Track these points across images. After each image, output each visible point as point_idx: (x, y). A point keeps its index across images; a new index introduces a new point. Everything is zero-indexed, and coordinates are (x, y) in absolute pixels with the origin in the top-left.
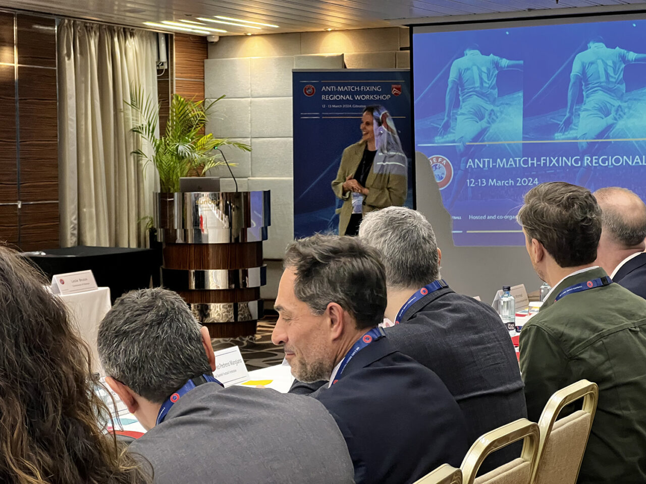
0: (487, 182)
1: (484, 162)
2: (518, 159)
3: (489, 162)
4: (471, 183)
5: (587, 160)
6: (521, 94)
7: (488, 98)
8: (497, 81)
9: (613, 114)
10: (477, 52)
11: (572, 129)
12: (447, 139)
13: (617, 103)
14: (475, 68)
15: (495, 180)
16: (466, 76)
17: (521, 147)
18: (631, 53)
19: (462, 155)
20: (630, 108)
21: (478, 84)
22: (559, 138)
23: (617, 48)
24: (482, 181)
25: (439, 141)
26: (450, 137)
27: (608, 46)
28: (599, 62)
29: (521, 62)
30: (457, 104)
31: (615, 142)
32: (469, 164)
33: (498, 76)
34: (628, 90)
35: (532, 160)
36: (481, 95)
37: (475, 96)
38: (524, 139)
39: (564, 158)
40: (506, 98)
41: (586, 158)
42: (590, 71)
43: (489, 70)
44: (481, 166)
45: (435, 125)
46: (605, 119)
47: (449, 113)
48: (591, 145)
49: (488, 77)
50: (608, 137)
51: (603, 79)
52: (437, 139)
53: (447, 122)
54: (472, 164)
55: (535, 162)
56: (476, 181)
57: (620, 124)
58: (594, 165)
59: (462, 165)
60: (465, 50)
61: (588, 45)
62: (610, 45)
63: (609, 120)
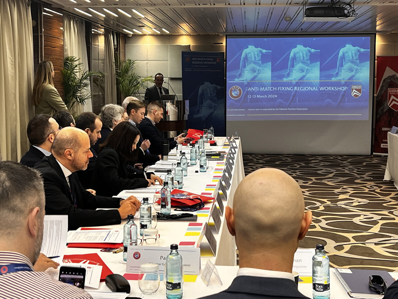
0: (256, 96)
1: (255, 89)
2: (269, 88)
3: (257, 88)
4: (249, 97)
5: (295, 88)
6: (270, 63)
7: (258, 64)
8: (261, 58)
9: (305, 71)
10: (253, 46)
11: (290, 77)
12: (240, 80)
13: (307, 68)
14: (252, 53)
15: (259, 95)
16: (249, 56)
17: (270, 83)
18: (313, 49)
19: (246, 86)
20: (311, 69)
21: (253, 59)
22: (285, 80)
23: (308, 47)
24: (254, 96)
25: (237, 80)
26: (241, 79)
27: (304, 47)
28: (301, 52)
29: (271, 51)
30: (244, 66)
31: (306, 82)
32: (249, 89)
33: (262, 56)
34: (311, 63)
35: (275, 88)
36: (255, 63)
37: (252, 64)
38: (272, 80)
39: (287, 88)
40: (265, 65)
41: (295, 87)
42: (297, 55)
43: (258, 54)
44: (254, 90)
45: (235, 74)
46: (303, 73)
47: (241, 70)
48: (297, 83)
49: (257, 56)
50: (303, 80)
51: (302, 58)
52: (236, 80)
53: (240, 73)
54: (250, 89)
55: (276, 89)
56: (252, 96)
57: (308, 75)
58: (298, 90)
59: (246, 90)
60: (248, 46)
61: (297, 46)
62: (305, 46)
63: (304, 74)
